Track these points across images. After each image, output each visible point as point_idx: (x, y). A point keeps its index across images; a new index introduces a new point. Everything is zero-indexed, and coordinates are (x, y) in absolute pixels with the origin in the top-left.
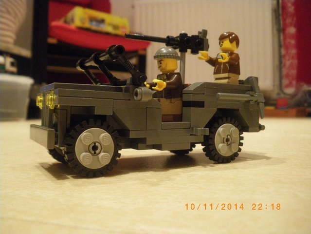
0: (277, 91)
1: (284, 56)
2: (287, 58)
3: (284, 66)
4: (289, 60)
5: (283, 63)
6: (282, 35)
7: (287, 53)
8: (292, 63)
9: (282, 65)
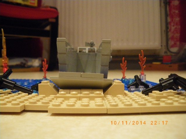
0: (164, 50)
1: (170, 23)
2: (172, 24)
3: (170, 30)
4: (174, 26)
5: (169, 28)
6: (168, 6)
7: (172, 20)
8: (176, 28)
9: (168, 30)
